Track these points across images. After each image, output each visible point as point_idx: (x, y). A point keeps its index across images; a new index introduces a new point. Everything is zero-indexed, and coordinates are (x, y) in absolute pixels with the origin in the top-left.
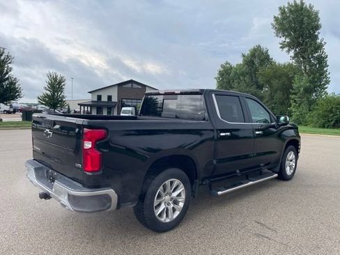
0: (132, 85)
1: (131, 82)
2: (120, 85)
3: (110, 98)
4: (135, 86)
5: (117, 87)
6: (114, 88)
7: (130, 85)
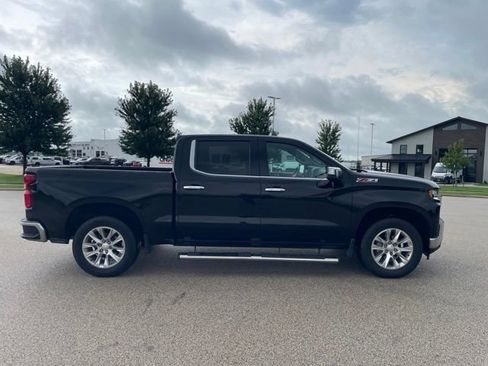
0: (459, 127)
1: (458, 120)
2: (437, 128)
3: (420, 147)
4: (464, 126)
5: (432, 132)
6: (427, 133)
7: (454, 127)
